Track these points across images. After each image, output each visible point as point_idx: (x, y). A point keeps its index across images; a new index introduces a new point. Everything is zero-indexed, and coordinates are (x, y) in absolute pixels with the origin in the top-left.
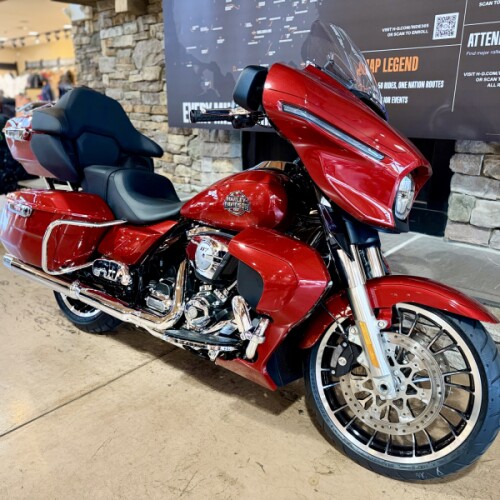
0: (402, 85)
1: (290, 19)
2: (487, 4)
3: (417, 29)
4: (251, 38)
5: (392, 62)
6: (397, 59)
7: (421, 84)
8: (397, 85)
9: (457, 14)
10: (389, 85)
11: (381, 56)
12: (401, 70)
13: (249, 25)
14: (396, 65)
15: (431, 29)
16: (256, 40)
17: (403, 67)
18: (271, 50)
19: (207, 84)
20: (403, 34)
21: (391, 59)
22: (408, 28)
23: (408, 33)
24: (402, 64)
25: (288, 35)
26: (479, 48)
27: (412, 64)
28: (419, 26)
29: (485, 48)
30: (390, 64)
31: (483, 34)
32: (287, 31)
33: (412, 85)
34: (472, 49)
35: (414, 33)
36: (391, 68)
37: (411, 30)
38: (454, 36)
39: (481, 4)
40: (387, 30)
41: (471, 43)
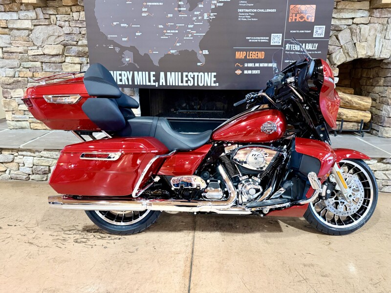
0: (257, 65)
1: (190, 26)
2: (294, 32)
3: (264, 39)
4: (164, 34)
5: (252, 54)
6: (254, 52)
7: (266, 65)
8: (255, 65)
9: (281, 34)
10: (250, 65)
11: (246, 51)
12: (256, 58)
13: (161, 26)
14: (253, 55)
15: (270, 40)
16: (166, 36)
17: (257, 56)
18: (178, 43)
19: (127, 60)
20: (257, 41)
21: (251, 52)
22: (259, 38)
23: (259, 41)
24: (256, 55)
25: (190, 35)
26: (290, 51)
27: (261, 55)
28: (264, 38)
29: (292, 51)
30: (251, 55)
31: (292, 45)
32: (189, 33)
33: (262, 65)
34: (288, 51)
35: (262, 41)
36: (251, 56)
37: (261, 39)
38: (280, 44)
39: (291, 32)
40: (249, 38)
41: (287, 48)
